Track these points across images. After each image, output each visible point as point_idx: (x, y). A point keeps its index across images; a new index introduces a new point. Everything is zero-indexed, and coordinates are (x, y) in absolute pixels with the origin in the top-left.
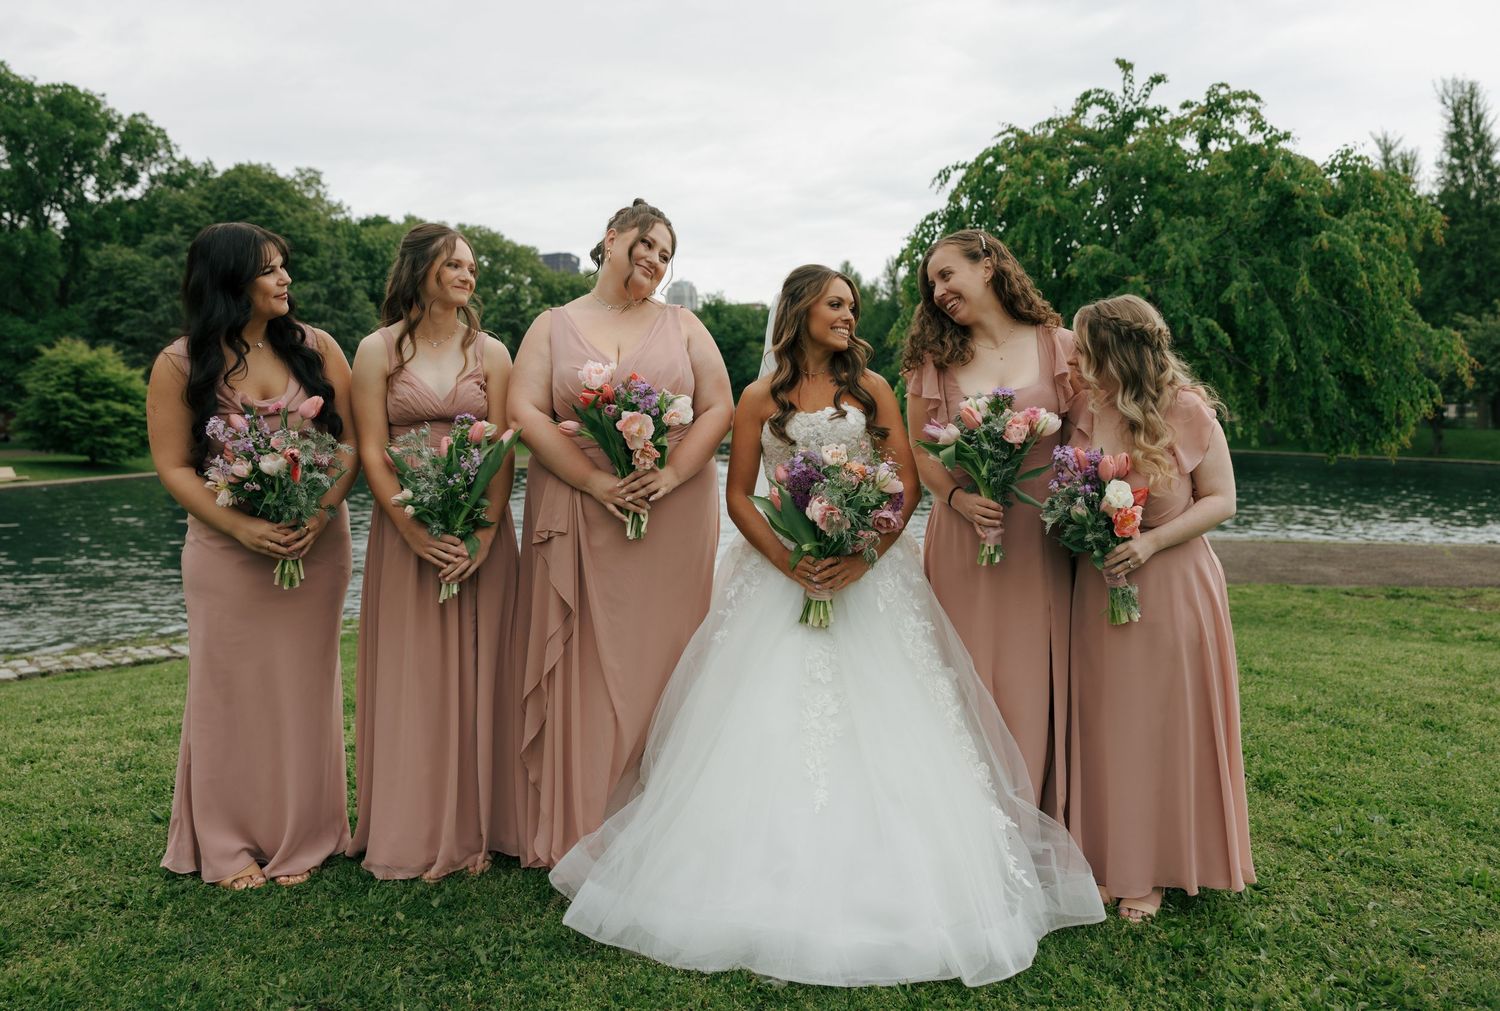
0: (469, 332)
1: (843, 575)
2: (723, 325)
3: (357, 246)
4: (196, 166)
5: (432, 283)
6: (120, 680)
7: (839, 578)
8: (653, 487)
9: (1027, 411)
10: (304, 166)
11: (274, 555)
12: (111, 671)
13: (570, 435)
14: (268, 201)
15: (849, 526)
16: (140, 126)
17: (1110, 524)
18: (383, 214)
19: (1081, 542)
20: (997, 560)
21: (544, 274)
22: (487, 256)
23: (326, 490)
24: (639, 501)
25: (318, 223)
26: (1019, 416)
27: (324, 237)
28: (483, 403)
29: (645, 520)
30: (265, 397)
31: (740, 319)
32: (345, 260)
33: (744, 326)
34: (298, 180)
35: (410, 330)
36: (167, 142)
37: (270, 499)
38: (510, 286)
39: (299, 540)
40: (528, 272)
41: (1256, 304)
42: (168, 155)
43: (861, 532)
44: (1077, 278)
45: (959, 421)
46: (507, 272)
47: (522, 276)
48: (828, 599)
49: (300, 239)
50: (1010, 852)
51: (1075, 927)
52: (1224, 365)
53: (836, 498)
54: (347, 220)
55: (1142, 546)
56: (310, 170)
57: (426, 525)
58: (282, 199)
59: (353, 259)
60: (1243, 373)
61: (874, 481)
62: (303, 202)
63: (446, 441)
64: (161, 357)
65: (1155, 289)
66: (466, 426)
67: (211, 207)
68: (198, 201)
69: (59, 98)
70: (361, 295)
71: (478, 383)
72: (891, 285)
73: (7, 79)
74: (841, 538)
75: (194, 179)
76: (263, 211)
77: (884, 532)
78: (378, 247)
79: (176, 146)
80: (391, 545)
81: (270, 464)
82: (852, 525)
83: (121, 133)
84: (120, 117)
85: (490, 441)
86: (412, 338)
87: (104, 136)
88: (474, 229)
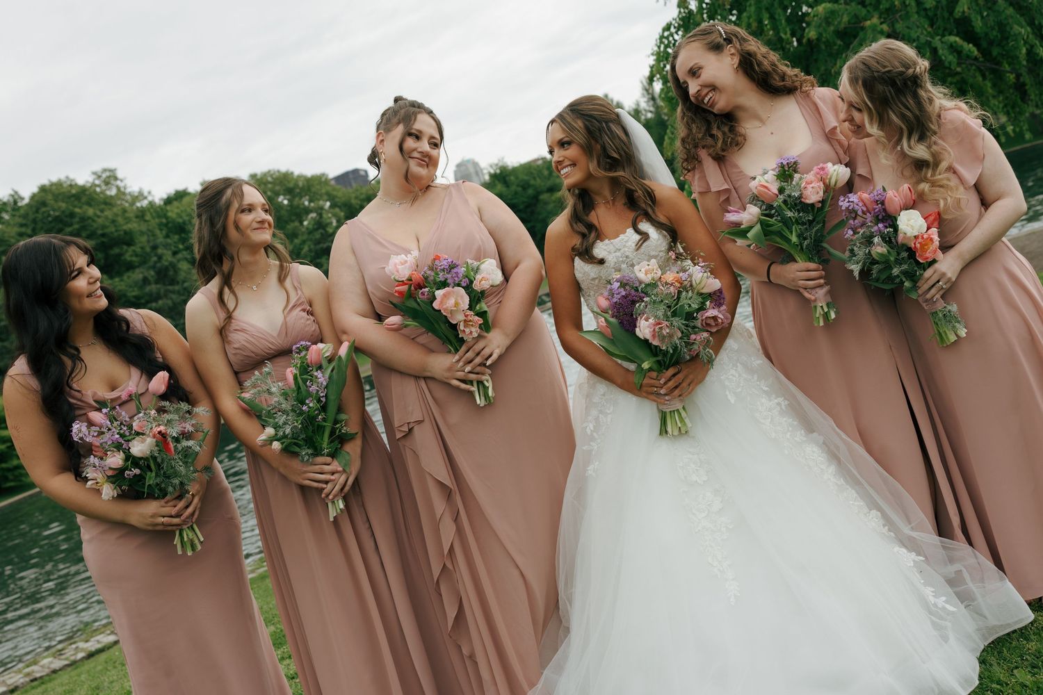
0: (281, 267)
1: (688, 381)
2: (513, 188)
3: (168, 223)
4: (5, 200)
5: (232, 233)
6: (79, 675)
7: (684, 384)
8: (486, 352)
9: (815, 169)
10: (98, 168)
11: (170, 528)
12: (69, 669)
13: (397, 329)
14: (77, 210)
15: (680, 335)
17: (911, 252)
18: (181, 188)
19: (890, 279)
20: (833, 316)
21: (340, 194)
22: (284, 195)
23: (197, 453)
24: (478, 369)
25: (127, 215)
26: (810, 176)
27: (135, 225)
28: (314, 327)
29: (489, 384)
30: (113, 388)
31: (526, 178)
32: (160, 239)
33: (532, 182)
34: (97, 182)
35: (227, 281)
37: (151, 479)
38: (313, 215)
39: (187, 507)
40: (325, 197)
41: (990, 8)
43: (693, 337)
44: (818, 39)
45: (755, 199)
46: (306, 203)
47: (321, 203)
48: (680, 408)
49: (116, 234)
50: (925, 584)
51: (1008, 634)
52: (977, 74)
53: (660, 313)
54: (151, 204)
55: (948, 265)
56: (105, 170)
57: (295, 454)
58: (89, 204)
59: (167, 236)
60: (998, 76)
61: (691, 286)
62: (108, 201)
63: (290, 373)
64: (7, 381)
65: (892, 25)
66: (304, 353)
68: (17, 229)
70: (184, 266)
71: (304, 310)
72: (651, 103)
74: (675, 349)
75: (7, 212)
76: (77, 219)
77: (714, 330)
80: (271, 482)
81: (139, 448)
82: (682, 333)
85: (330, 360)
86: (230, 288)
88: (265, 175)
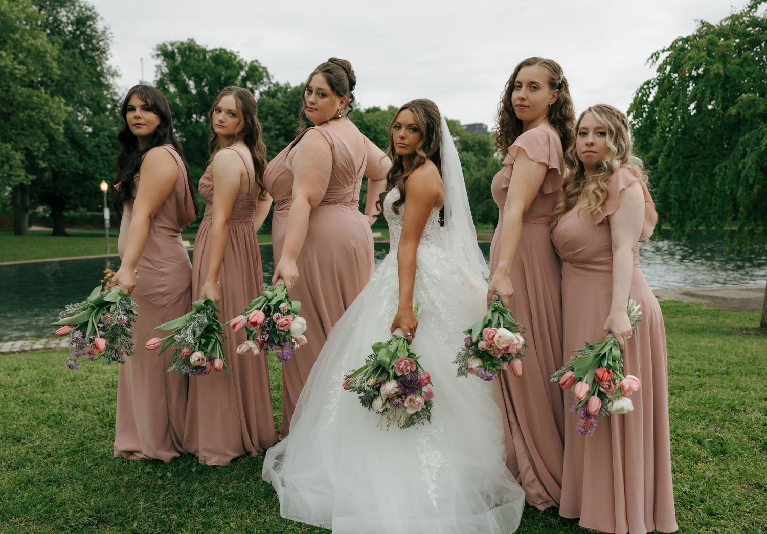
4: (282, 86)
16: (255, 67)
36: (268, 74)
42: (268, 81)
54: (359, 110)
67: (287, 106)
68: (281, 104)
69: (217, 55)
73: (194, 48)
78: (372, 124)
79: (272, 76)
83: (246, 71)
84: (246, 63)
87: (239, 73)
